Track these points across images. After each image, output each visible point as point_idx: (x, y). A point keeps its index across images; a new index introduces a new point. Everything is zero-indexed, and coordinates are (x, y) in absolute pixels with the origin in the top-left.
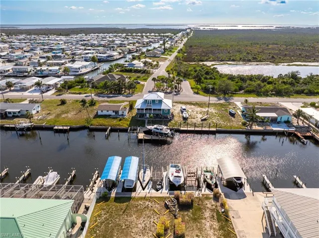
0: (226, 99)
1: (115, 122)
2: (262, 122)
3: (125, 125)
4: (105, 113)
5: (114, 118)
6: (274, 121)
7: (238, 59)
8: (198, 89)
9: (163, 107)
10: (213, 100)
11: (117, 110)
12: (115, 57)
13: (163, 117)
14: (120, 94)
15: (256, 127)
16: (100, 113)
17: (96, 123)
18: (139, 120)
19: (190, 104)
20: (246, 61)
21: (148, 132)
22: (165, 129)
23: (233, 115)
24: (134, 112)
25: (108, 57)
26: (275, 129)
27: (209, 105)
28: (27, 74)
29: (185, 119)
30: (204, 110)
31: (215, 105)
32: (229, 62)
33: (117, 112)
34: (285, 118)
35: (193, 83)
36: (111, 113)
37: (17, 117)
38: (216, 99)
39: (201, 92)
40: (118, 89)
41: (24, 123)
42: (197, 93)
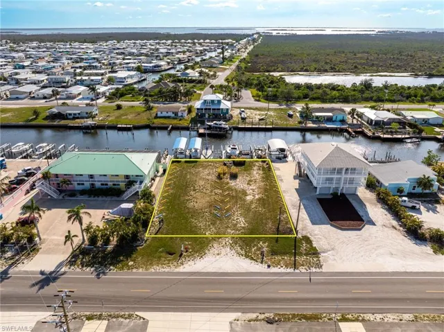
0: (287, 105)
1: (175, 122)
2: (318, 120)
3: (185, 124)
4: (164, 114)
5: (174, 118)
6: (329, 120)
7: (312, 69)
8: (259, 96)
9: (222, 106)
10: (273, 105)
11: (176, 111)
12: (163, 68)
13: (223, 115)
14: (176, 101)
15: (310, 125)
16: (159, 114)
17: (157, 122)
18: (200, 118)
19: (250, 108)
20: (321, 71)
21: (210, 128)
22: (223, 124)
23: (290, 116)
24: (193, 114)
25: (155, 67)
26: (328, 126)
27: (269, 109)
28: (65, 84)
29: (244, 119)
30: (263, 113)
31: (275, 109)
32: (300, 73)
33: (176, 114)
34: (340, 117)
35: (255, 91)
36: (170, 114)
37: (78, 118)
38: (278, 105)
39: (262, 100)
40: (173, 96)
41: (90, 122)
42: (259, 101)
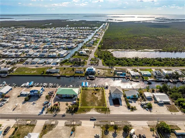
0: (112, 67)
1: (81, 74)
2: (118, 74)
3: (84, 75)
4: (78, 72)
5: (81, 73)
6: (121, 74)
7: (123, 48)
9: (93, 70)
10: (108, 67)
11: (81, 71)
12: (74, 47)
13: (93, 73)
14: (80, 65)
15: (116, 76)
16: (76, 72)
17: (76, 75)
18: (87, 74)
19: (101, 69)
21: (89, 77)
22: (93, 76)
23: (111, 73)
24: (85, 72)
25: (71, 47)
26: (121, 76)
27: (106, 69)
29: (99, 74)
30: (104, 71)
31: (108, 69)
32: (119, 50)
33: (81, 72)
34: (124, 74)
35: (103, 61)
36: (79, 72)
37: (55, 73)
38: (109, 67)
39: (105, 65)
41: (59, 75)
42: (103, 65)
